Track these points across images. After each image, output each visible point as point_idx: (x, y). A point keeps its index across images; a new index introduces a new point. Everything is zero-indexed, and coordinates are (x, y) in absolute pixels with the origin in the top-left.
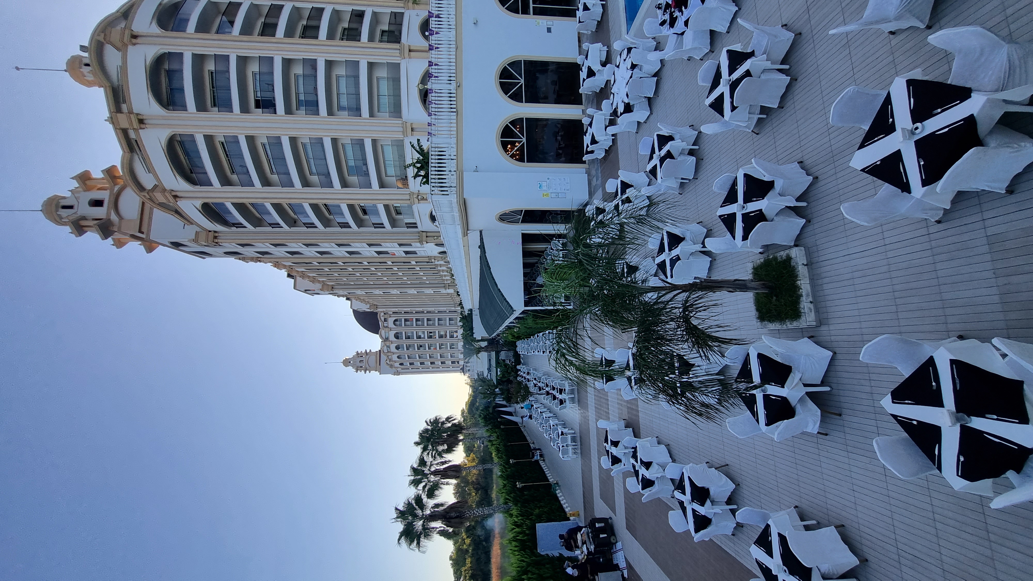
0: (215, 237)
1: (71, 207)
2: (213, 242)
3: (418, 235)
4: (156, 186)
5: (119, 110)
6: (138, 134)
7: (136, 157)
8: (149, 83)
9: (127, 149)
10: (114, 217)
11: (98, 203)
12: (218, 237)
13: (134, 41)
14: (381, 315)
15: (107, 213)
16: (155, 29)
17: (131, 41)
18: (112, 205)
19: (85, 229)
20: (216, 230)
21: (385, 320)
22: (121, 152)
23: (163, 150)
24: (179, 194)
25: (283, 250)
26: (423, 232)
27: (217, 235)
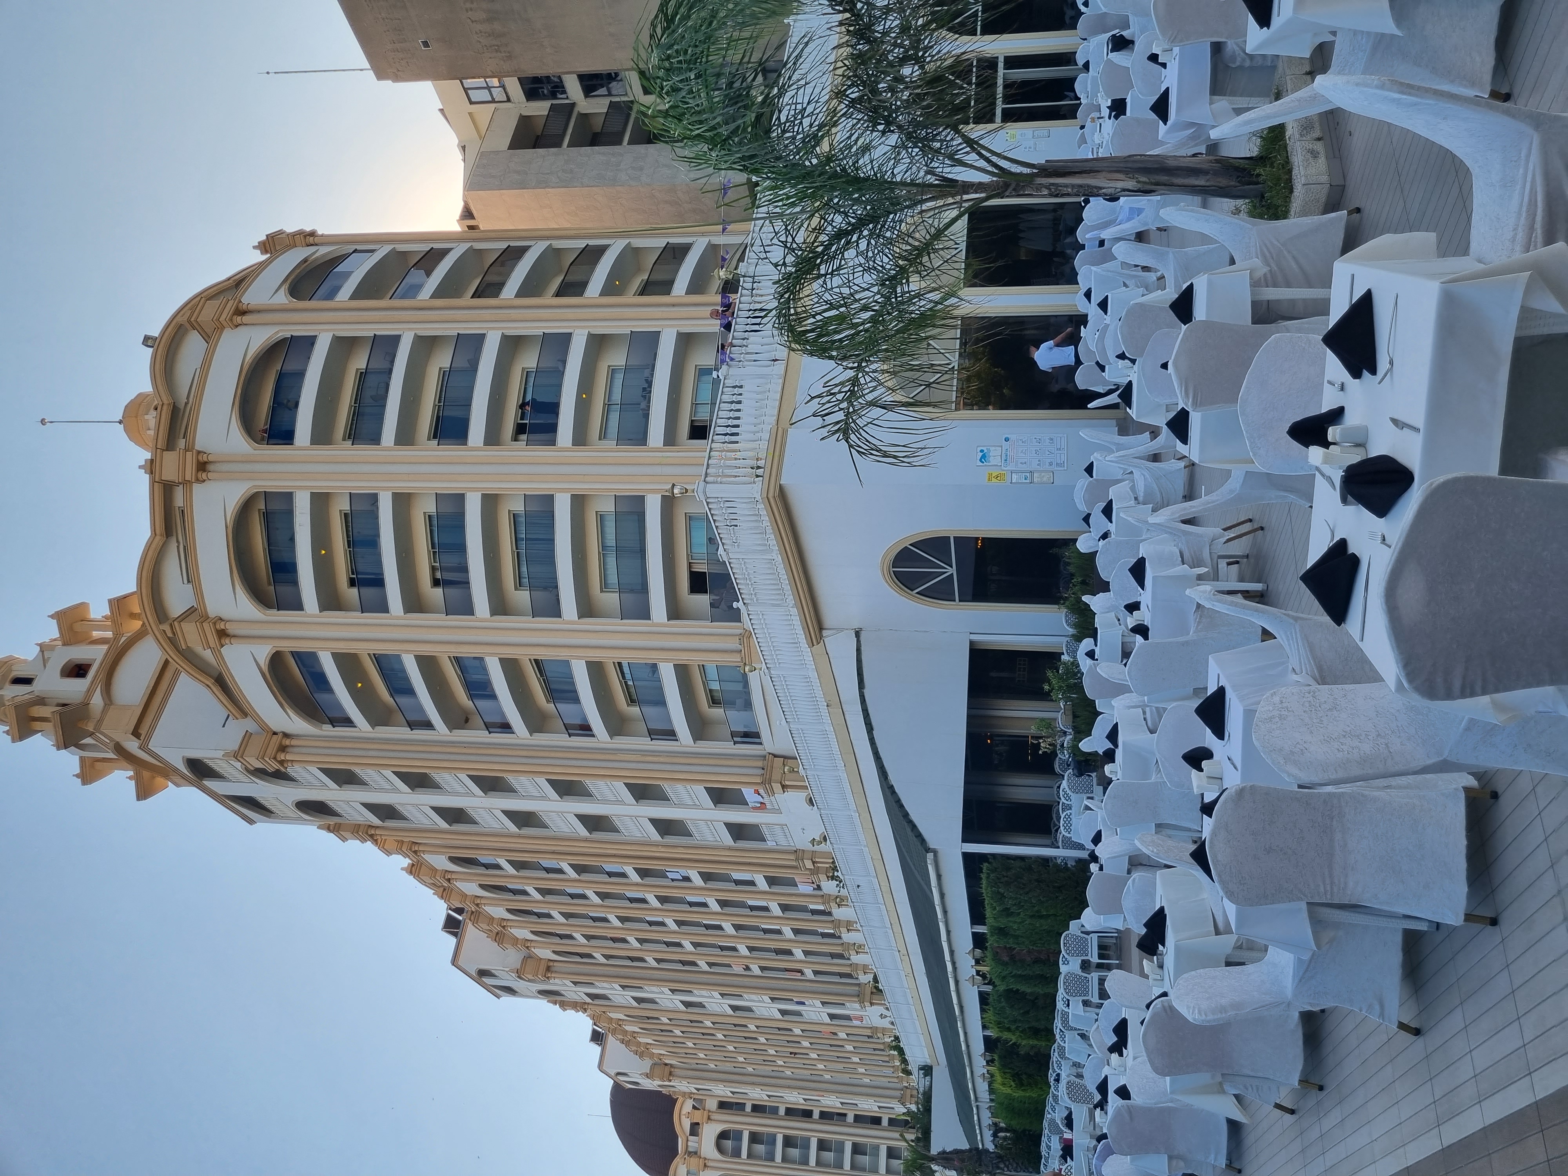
0: (283, 749)
1: (27, 681)
2: (275, 758)
3: (760, 764)
4: (191, 611)
5: (170, 445)
6: (189, 498)
7: (173, 546)
8: (239, 391)
9: (160, 528)
10: (97, 700)
11: (78, 670)
12: (289, 750)
13: (238, 319)
14: (684, 1112)
15: (88, 690)
16: (282, 298)
17: (231, 320)
18: (102, 676)
19: (37, 725)
20: (288, 731)
21: (695, 1129)
22: (147, 534)
23: (226, 527)
24: (231, 628)
25: (428, 799)
26: (775, 756)
27: (287, 742)
